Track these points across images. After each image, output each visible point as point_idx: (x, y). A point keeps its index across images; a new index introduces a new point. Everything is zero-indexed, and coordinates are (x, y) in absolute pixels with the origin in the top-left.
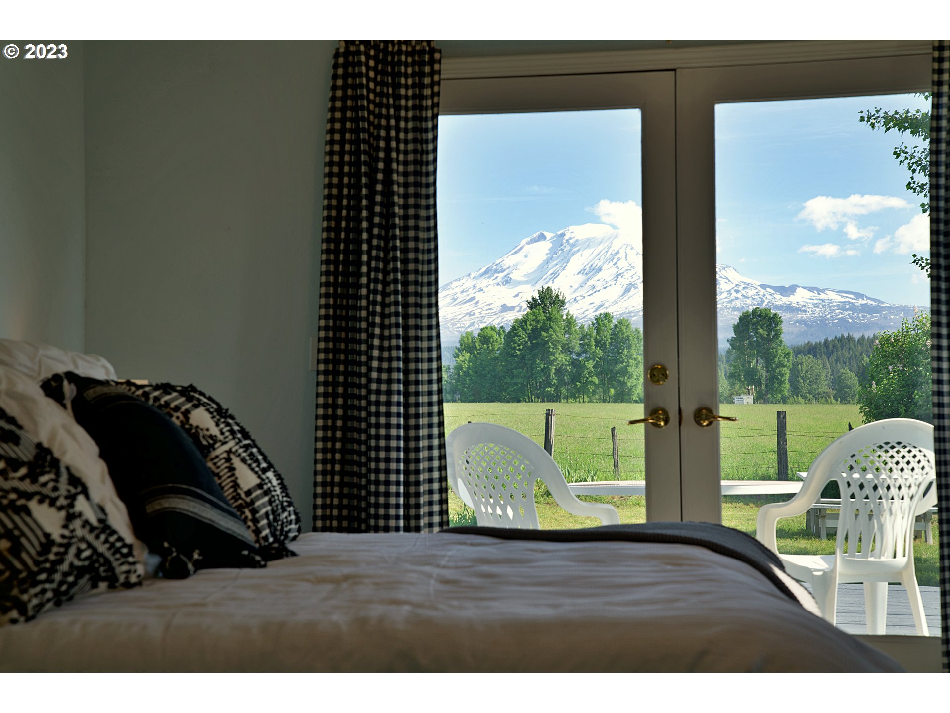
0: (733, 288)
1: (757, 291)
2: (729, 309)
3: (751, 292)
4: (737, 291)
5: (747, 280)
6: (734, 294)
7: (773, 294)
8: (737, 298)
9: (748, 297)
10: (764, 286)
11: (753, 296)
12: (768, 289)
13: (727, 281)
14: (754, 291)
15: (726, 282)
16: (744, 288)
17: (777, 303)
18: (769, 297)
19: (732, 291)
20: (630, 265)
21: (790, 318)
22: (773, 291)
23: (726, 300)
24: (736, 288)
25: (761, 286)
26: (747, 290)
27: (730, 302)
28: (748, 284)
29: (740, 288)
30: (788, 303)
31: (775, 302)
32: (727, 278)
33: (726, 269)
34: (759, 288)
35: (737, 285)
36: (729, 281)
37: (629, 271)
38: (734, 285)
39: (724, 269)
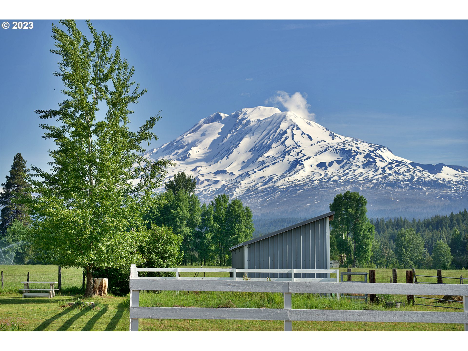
0: (387, 166)
1: (408, 168)
2: (383, 184)
3: (403, 169)
4: (390, 169)
5: (399, 159)
6: (388, 171)
7: (422, 171)
8: (390, 175)
9: (399, 174)
10: (414, 165)
11: (405, 174)
12: (418, 167)
13: (382, 159)
14: (405, 169)
15: (380, 161)
16: (396, 166)
17: (426, 180)
18: (419, 174)
19: (386, 168)
20: (296, 144)
21: (437, 193)
22: (422, 169)
23: (381, 176)
24: (389, 166)
25: (411, 164)
26: (399, 168)
27: (384, 178)
28: (400, 162)
29: (393, 166)
30: (435, 179)
31: (423, 179)
32: (381, 157)
33: (381, 149)
34: (410, 166)
35: (390, 163)
36: (384, 159)
37: (295, 150)
38: (386, 164)
39: (379, 148)
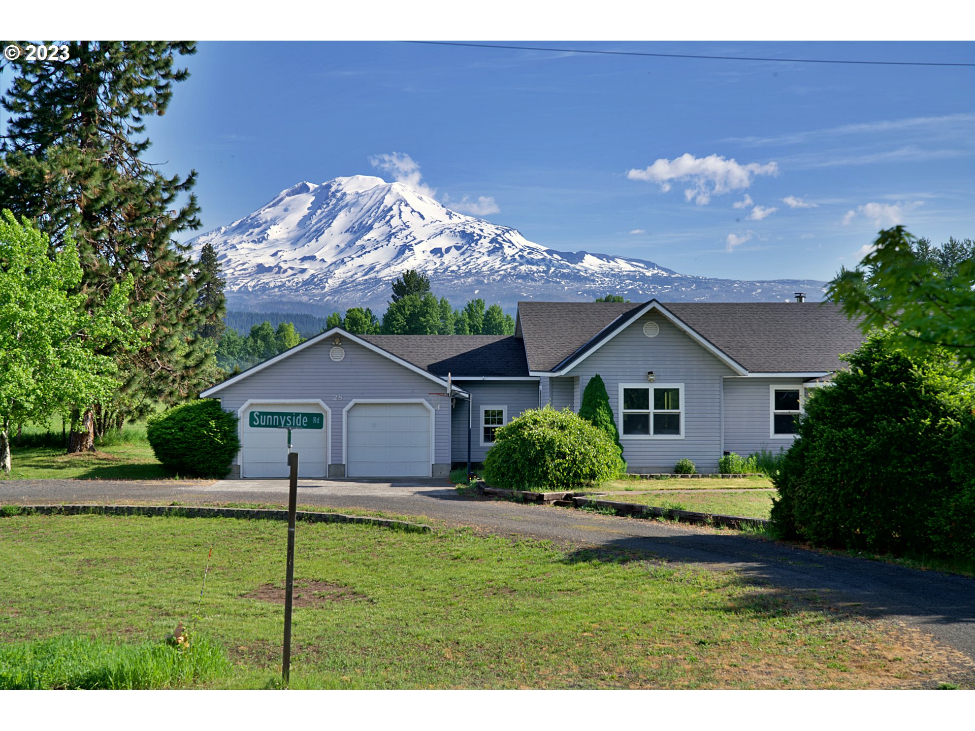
0: (517, 253)
1: (542, 257)
2: (513, 276)
3: (537, 258)
4: (521, 257)
5: (533, 245)
6: (519, 260)
7: (561, 260)
8: (521, 264)
10: (550, 252)
11: (539, 263)
12: (555, 256)
13: (511, 245)
14: (540, 257)
15: (509, 247)
16: (529, 253)
17: (565, 271)
18: (556, 264)
19: (516, 256)
20: (404, 224)
21: (578, 288)
22: (559, 258)
23: (509, 266)
24: (520, 253)
25: (546, 251)
26: (532, 256)
27: (514, 268)
28: (533, 249)
29: (525, 253)
30: (576, 271)
31: (561, 270)
32: (510, 242)
33: (510, 232)
34: (545, 254)
35: (521, 250)
36: (513, 245)
37: (403, 232)
38: (517, 250)
39: (508, 231)
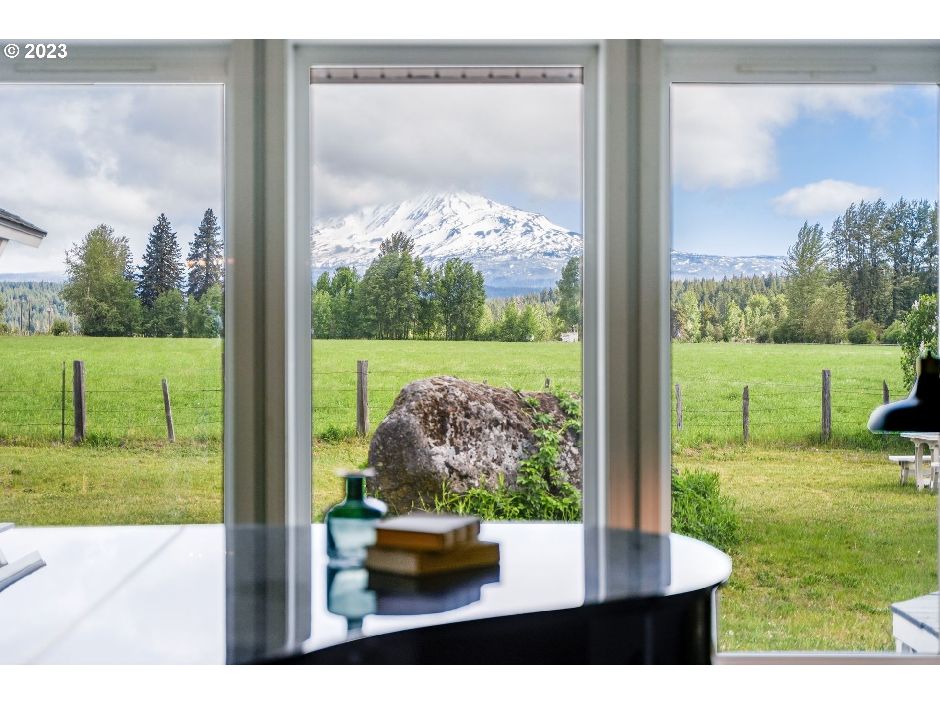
0: (544, 235)
1: (566, 238)
2: (541, 253)
3: (560, 238)
4: (548, 237)
5: (558, 228)
6: (546, 240)
7: (580, 240)
8: (548, 244)
9: (557, 243)
10: (571, 234)
11: (562, 243)
12: (575, 237)
13: (539, 228)
14: (563, 238)
15: (538, 230)
16: (554, 235)
18: (576, 243)
19: (544, 238)
20: (454, 212)
23: (539, 245)
24: (547, 235)
25: (568, 233)
26: (556, 237)
27: (543, 247)
28: (558, 231)
29: (551, 235)
32: (539, 226)
33: (539, 217)
34: (567, 235)
35: (548, 232)
36: (541, 228)
37: (453, 218)
38: (545, 232)
39: (537, 217)
